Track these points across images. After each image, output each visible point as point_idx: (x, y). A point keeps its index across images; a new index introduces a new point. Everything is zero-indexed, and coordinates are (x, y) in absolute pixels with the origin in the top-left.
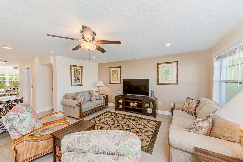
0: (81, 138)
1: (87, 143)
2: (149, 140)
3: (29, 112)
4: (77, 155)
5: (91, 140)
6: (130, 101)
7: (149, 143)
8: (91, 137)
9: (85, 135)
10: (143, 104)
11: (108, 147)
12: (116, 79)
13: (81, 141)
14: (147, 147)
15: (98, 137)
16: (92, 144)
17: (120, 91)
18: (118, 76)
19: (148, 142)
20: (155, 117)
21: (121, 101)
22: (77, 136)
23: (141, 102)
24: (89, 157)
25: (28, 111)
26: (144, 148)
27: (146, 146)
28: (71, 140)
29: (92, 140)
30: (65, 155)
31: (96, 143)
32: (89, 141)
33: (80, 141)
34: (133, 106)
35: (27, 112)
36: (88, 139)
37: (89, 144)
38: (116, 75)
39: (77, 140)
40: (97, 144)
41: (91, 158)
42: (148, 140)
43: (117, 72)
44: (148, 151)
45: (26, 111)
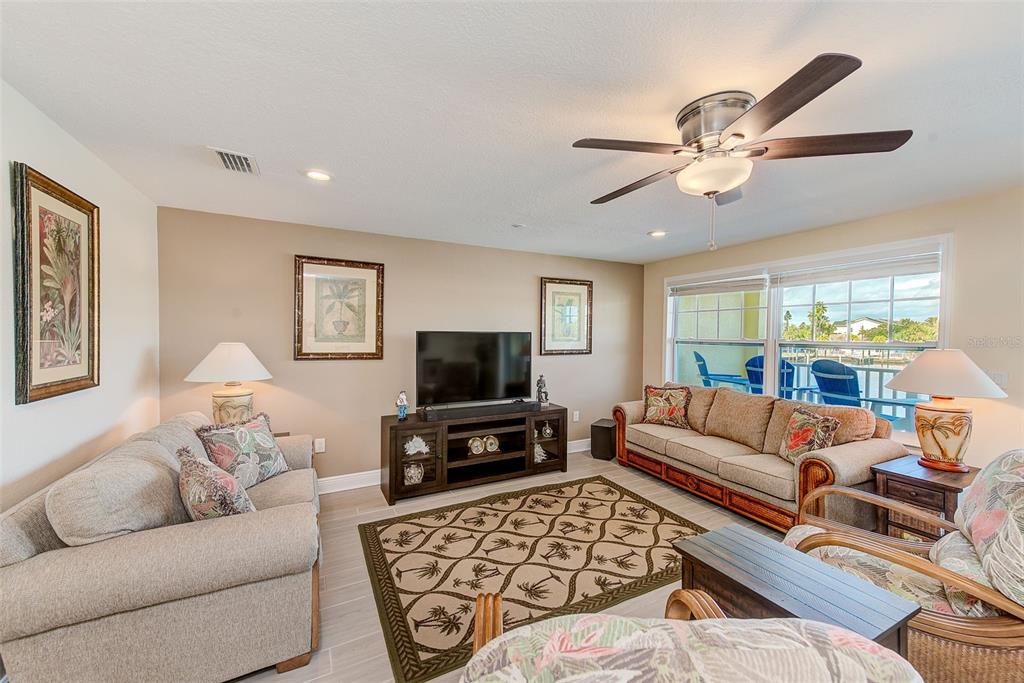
6: (464, 435)
10: (527, 436)
12: (351, 329)
17: (403, 396)
18: (360, 312)
20: (564, 469)
21: (416, 446)
23: (521, 428)
34: (486, 453)
38: (350, 307)
43: (356, 293)
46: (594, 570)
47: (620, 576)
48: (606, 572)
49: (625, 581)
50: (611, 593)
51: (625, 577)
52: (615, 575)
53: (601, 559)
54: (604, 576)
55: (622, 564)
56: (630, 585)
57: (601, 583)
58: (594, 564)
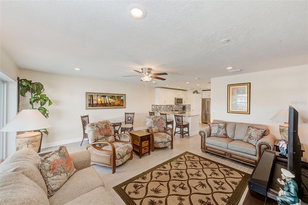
2: (131, 196)
7: (128, 193)
14: (123, 188)
19: (130, 193)
26: (124, 186)
27: (125, 188)
42: (133, 196)
44: (118, 187)
46: (167, 170)
47: (160, 170)
48: (164, 170)
49: (159, 169)
50: (162, 166)
51: (159, 170)
52: (161, 170)
53: (166, 174)
54: (164, 169)
55: (160, 173)
56: (157, 168)
57: (164, 167)
58: (168, 172)
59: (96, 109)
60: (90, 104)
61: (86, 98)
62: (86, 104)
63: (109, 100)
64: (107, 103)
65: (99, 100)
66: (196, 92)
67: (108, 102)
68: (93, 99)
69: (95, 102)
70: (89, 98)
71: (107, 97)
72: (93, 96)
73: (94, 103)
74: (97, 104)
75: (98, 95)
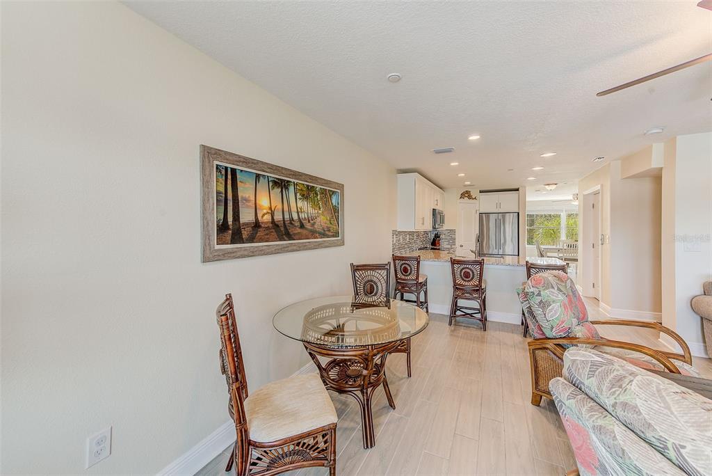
0: (602, 366)
1: (613, 386)
3: (561, 291)
4: (579, 397)
5: (628, 387)
8: (631, 381)
9: (616, 366)
11: (684, 444)
13: (597, 373)
15: (656, 392)
16: (625, 398)
22: (593, 357)
24: (607, 422)
25: (559, 290)
28: (577, 358)
29: (631, 389)
30: (559, 380)
31: (639, 402)
32: (620, 387)
33: (595, 371)
35: (555, 291)
36: (620, 379)
37: (618, 393)
39: (589, 366)
40: (640, 407)
41: (611, 427)
45: (553, 288)
59: (252, 254)
60: (222, 228)
61: (205, 183)
62: (205, 226)
63: (300, 204)
64: (292, 220)
65: (264, 202)
66: (466, 195)
67: (295, 216)
68: (240, 194)
69: (246, 216)
70: (216, 185)
71: (292, 188)
72: (239, 176)
73: (242, 221)
74: (257, 225)
75: (258, 176)
